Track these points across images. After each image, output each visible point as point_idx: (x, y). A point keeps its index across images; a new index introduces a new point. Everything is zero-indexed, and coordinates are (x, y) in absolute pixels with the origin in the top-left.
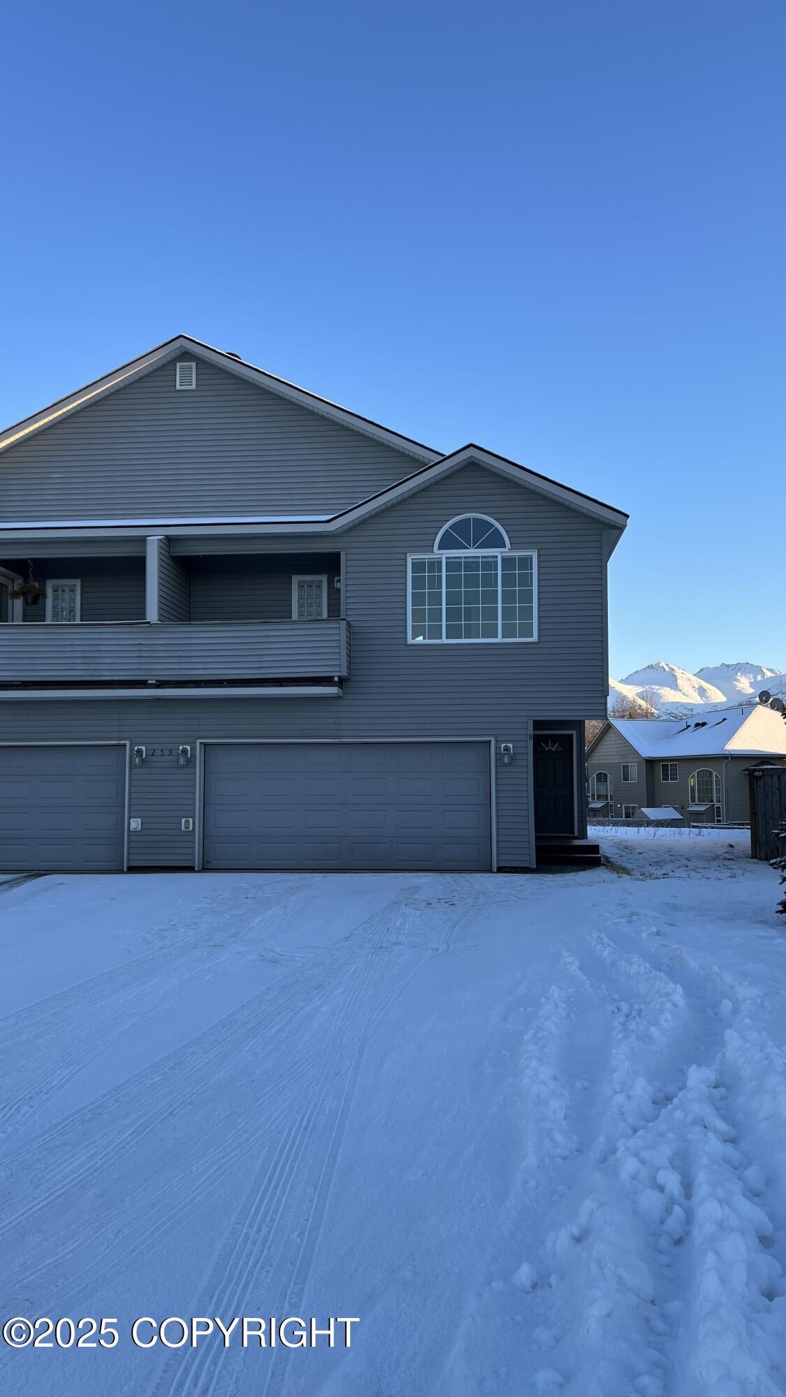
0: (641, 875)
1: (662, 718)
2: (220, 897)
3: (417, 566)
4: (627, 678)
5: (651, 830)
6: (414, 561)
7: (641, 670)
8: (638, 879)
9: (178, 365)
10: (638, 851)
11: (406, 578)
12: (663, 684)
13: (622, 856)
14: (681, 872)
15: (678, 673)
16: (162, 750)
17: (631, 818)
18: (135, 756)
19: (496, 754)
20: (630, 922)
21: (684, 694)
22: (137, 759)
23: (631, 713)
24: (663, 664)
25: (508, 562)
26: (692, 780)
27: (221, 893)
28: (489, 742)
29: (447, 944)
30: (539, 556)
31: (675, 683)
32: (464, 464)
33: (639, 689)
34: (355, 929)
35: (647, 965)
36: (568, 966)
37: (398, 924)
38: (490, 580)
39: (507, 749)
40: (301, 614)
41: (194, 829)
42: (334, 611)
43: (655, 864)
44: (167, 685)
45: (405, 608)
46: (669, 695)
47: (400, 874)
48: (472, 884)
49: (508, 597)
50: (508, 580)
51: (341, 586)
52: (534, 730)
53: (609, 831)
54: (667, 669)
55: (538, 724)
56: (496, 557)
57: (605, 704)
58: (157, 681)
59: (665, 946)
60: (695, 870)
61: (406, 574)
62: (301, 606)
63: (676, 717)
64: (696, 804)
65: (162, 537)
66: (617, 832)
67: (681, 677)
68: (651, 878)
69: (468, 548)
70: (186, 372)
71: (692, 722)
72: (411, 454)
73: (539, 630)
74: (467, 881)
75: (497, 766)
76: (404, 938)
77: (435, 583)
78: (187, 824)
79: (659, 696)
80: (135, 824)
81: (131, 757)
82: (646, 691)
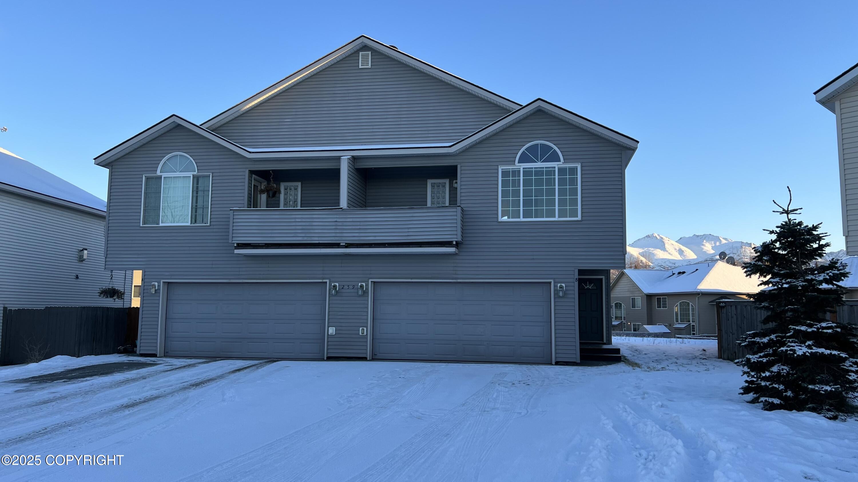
0: (648, 368)
1: (655, 269)
2: (383, 377)
3: (505, 174)
4: (633, 243)
5: (651, 339)
6: (503, 170)
7: (642, 239)
8: (646, 371)
9: (361, 53)
10: (644, 353)
11: (498, 181)
12: (656, 247)
13: (634, 356)
14: (673, 367)
15: (666, 240)
16: (348, 286)
17: (637, 332)
18: (332, 289)
19: (555, 290)
20: (643, 398)
21: (669, 253)
22: (334, 291)
23: (637, 266)
24: (656, 235)
25: (562, 171)
26: (676, 308)
27: (384, 374)
28: (550, 283)
29: (527, 409)
30: (582, 167)
31: (664, 246)
32: (535, 110)
33: (641, 250)
34: (468, 399)
35: (657, 426)
36: (606, 426)
37: (494, 396)
38: (550, 182)
39: (561, 287)
40: (432, 203)
41: (367, 334)
42: (453, 201)
43: (656, 361)
44: (351, 246)
45: (497, 199)
46: (660, 254)
47: (494, 365)
48: (539, 372)
49: (562, 192)
50: (562, 182)
51: (458, 186)
52: (579, 275)
53: (624, 339)
54: (658, 237)
55: (581, 272)
56: (555, 167)
57: (624, 259)
58: (346, 244)
59: (667, 414)
60: (682, 365)
61: (498, 178)
62: (433, 198)
63: (664, 268)
64: (679, 323)
65: (351, 156)
66: (629, 340)
67: (668, 243)
68: (655, 370)
69: (537, 162)
70: (365, 57)
71: (676, 271)
72: (501, 105)
73: (582, 213)
74: (537, 370)
75: (555, 298)
76: (499, 405)
77: (516, 183)
78: (363, 331)
79: (654, 255)
80: (332, 331)
81: (330, 290)
82: (645, 252)
